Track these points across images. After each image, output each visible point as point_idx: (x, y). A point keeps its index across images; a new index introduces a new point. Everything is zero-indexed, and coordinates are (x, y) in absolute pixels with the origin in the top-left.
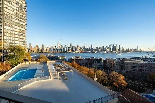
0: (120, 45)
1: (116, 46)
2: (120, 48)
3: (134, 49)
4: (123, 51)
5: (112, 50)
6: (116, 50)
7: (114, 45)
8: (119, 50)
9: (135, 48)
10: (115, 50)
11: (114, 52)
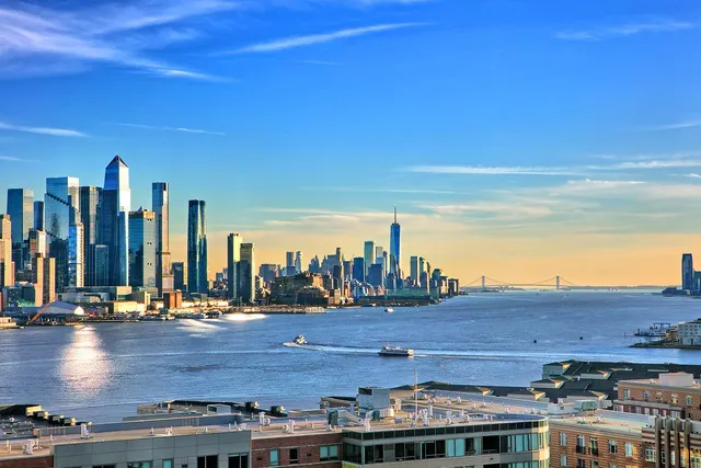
0: (193, 204)
1: (149, 215)
2: (197, 251)
3: (358, 261)
4: (236, 286)
5: (88, 280)
6: (149, 273)
7: (110, 196)
8: (193, 282)
9: (369, 245)
10: (137, 280)
11: (122, 307)
